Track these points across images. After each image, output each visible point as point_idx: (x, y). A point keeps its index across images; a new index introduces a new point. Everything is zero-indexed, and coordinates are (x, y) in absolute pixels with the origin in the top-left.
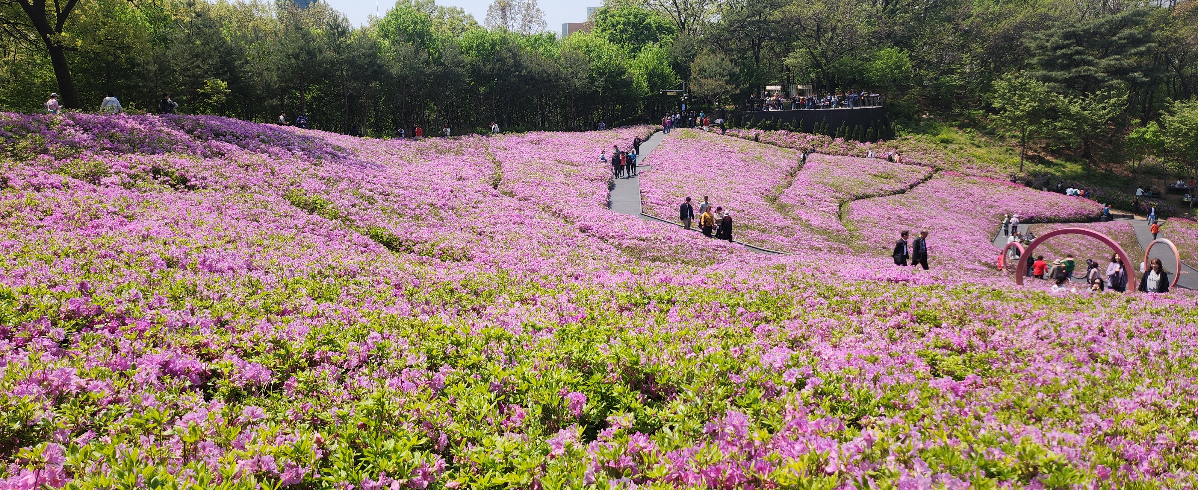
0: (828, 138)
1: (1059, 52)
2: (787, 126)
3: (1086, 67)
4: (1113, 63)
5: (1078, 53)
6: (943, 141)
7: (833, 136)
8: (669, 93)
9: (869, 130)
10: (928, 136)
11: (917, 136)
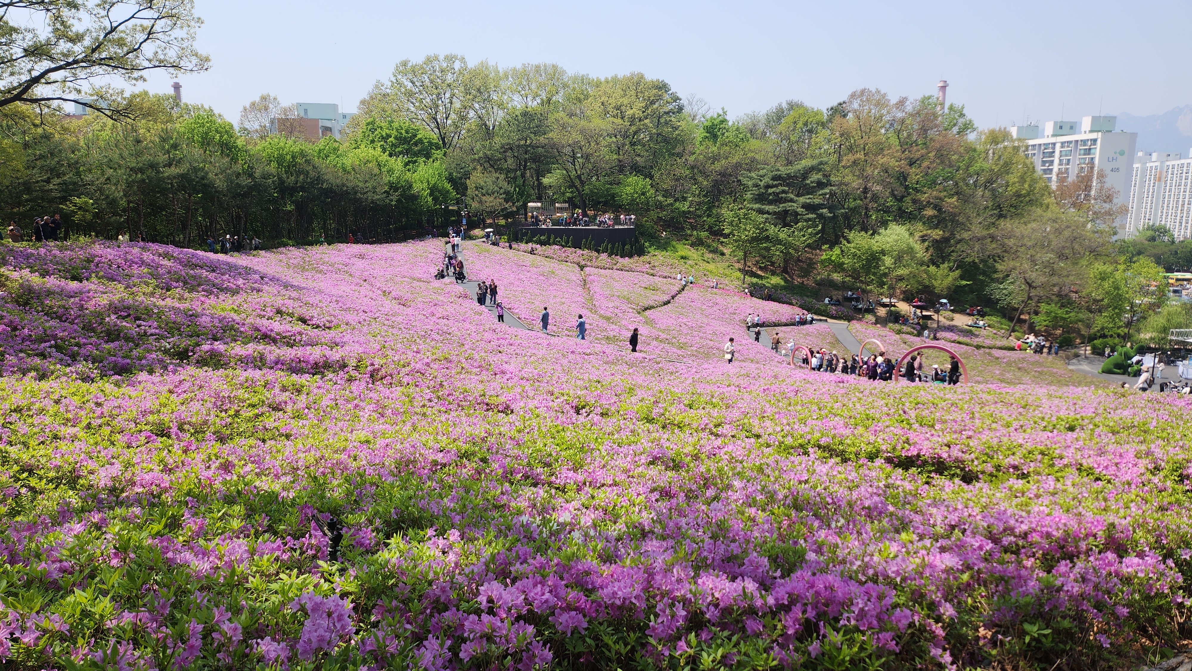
0: (595, 254)
1: (770, 191)
2: (559, 242)
3: (790, 204)
4: (808, 201)
5: (783, 192)
6: (682, 258)
7: (599, 252)
8: (450, 208)
9: (626, 247)
10: (670, 253)
11: (662, 253)
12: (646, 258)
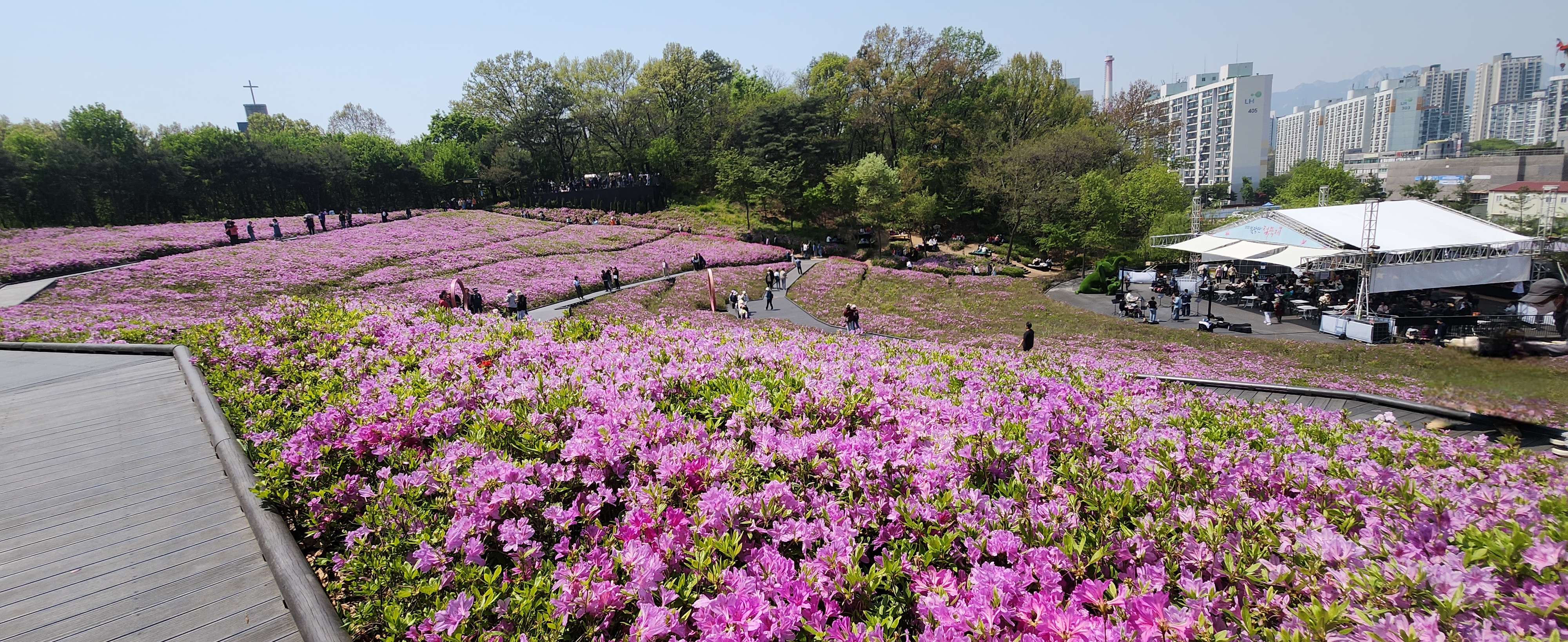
0: (601, 212)
1: (755, 133)
2: (569, 204)
3: (773, 143)
4: (792, 138)
6: (702, 210)
7: (607, 211)
8: (465, 182)
9: (637, 204)
10: (692, 207)
11: (683, 207)
12: (658, 213)
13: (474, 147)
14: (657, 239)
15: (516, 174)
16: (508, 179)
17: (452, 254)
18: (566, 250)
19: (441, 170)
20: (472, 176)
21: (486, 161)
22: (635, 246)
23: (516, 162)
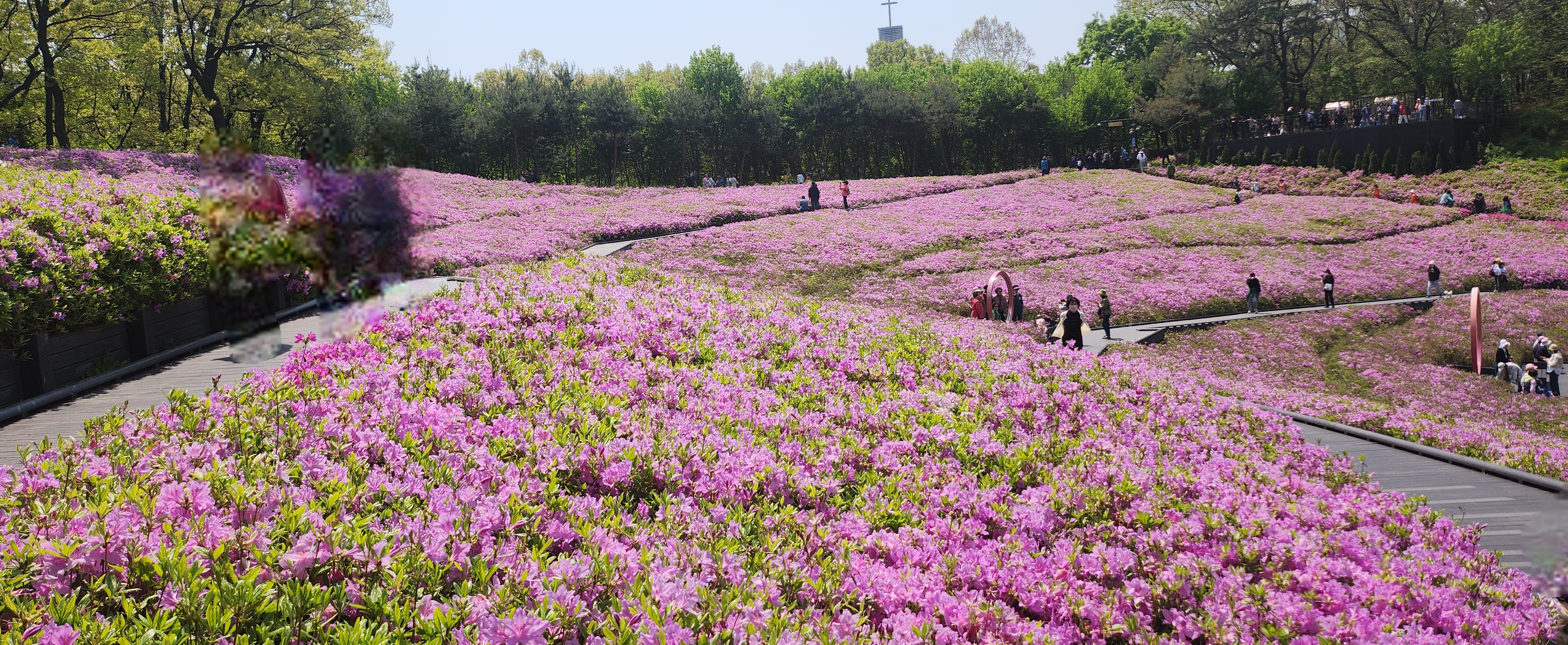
2: (1277, 158)
8: (1111, 124)
9: (1414, 156)
10: (1541, 162)
11: (1520, 162)
12: (1459, 173)
13: (1137, 67)
14: (1435, 225)
15: (1192, 109)
16: (1178, 118)
17: (1044, 236)
18: (1234, 239)
19: (1079, 108)
20: (1123, 115)
21: (1150, 90)
22: (1380, 236)
23: (1196, 88)
